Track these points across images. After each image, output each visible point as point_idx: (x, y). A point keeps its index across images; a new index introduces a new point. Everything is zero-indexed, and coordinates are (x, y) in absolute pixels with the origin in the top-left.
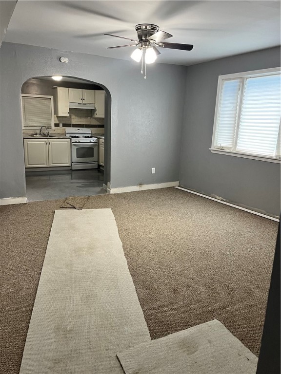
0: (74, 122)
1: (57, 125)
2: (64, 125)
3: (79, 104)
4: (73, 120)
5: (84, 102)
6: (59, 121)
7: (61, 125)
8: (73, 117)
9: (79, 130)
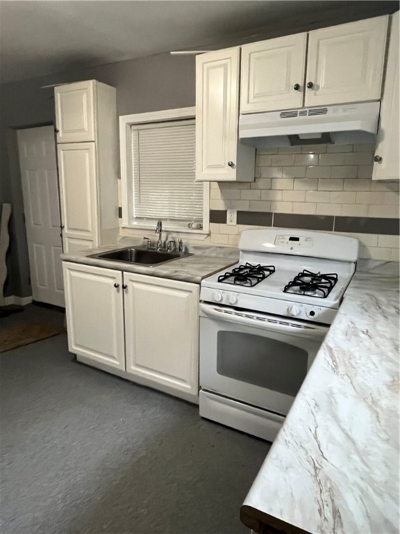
0: (283, 206)
1: (218, 217)
2: (246, 218)
3: (285, 115)
6: (226, 198)
7: (232, 217)
9: (297, 239)
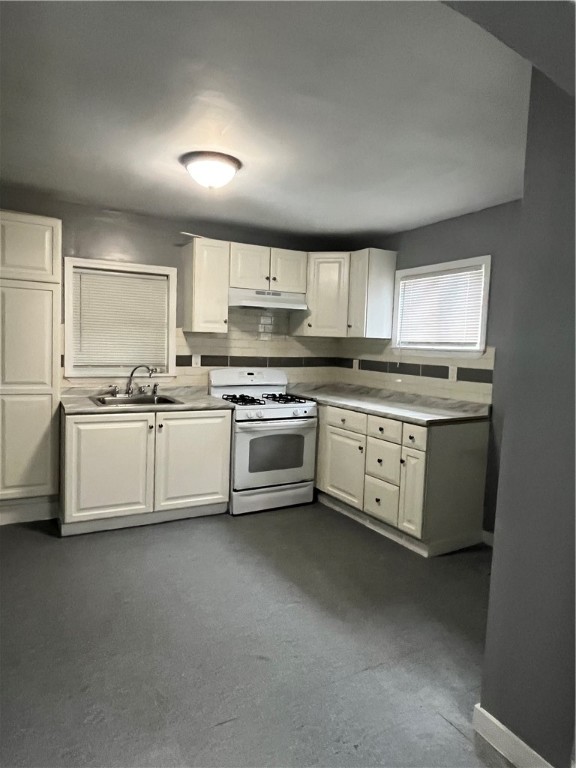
0: (235, 352)
1: (183, 361)
2: (207, 361)
3: (258, 293)
4: (233, 344)
5: (274, 287)
6: (191, 346)
7: (196, 360)
8: (236, 334)
9: (252, 374)
